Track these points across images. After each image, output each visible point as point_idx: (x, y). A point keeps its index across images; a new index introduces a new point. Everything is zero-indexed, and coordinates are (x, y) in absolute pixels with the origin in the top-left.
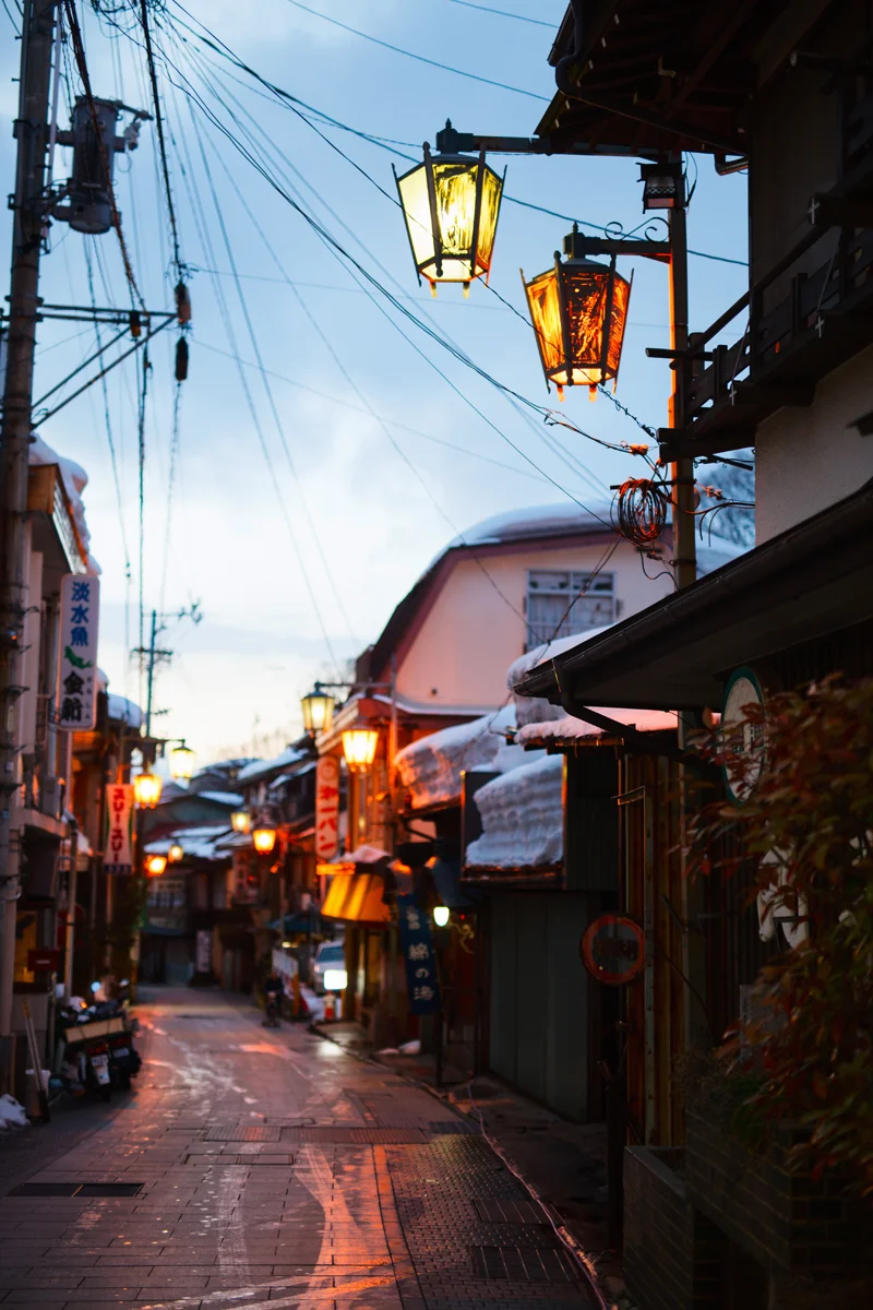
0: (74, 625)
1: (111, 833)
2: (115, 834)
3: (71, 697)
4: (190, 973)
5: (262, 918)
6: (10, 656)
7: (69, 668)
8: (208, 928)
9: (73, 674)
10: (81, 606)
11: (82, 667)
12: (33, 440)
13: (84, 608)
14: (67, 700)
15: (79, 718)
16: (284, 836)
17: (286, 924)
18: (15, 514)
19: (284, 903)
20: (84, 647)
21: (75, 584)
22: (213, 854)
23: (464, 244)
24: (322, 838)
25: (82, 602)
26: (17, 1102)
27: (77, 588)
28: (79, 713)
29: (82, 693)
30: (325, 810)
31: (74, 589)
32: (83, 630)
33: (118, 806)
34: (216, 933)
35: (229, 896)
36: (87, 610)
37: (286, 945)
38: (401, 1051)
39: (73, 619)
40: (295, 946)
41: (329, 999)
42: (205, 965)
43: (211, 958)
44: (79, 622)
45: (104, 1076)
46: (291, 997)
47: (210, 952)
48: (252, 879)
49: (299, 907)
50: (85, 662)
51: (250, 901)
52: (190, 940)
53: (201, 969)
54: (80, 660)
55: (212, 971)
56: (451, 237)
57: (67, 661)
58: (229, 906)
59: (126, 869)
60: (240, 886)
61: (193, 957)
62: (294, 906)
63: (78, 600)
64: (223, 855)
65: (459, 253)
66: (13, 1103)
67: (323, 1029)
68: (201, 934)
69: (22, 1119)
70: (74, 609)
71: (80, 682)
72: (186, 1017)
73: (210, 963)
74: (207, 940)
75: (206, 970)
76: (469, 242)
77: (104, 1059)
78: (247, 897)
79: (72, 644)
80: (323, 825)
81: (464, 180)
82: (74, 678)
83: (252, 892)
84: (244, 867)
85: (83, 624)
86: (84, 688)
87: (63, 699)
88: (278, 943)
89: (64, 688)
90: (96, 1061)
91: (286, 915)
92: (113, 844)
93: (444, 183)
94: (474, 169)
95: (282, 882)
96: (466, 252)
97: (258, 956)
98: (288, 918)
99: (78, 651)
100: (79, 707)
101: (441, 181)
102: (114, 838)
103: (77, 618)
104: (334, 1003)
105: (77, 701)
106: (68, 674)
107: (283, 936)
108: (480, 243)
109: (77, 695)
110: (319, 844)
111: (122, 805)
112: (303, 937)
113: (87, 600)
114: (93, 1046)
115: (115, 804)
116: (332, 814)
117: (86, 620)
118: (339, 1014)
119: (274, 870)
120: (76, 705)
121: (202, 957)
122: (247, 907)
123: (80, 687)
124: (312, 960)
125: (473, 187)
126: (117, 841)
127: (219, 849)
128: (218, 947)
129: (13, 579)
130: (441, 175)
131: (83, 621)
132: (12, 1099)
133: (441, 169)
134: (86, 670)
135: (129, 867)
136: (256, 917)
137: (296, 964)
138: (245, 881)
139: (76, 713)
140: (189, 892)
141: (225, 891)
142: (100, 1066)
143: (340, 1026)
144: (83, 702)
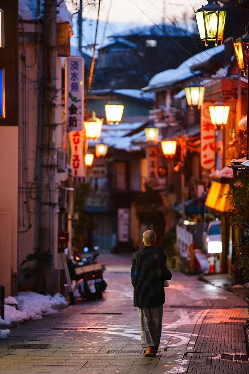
0: (72, 82)
1: (72, 158)
2: (75, 158)
3: (72, 116)
4: (113, 243)
5: (170, 200)
6: (53, 110)
7: (71, 102)
8: (127, 206)
9: (72, 105)
10: (75, 72)
11: (77, 102)
12: (58, 12)
13: (76, 73)
14: (70, 118)
15: (76, 126)
16: (183, 144)
17: (186, 207)
18: (52, 48)
19: (185, 190)
20: (77, 92)
21: (72, 62)
22: (130, 146)
23: (214, 34)
24: (205, 156)
25: (75, 70)
26: (62, 296)
27: (73, 63)
28: (76, 123)
29: (77, 114)
30: (207, 138)
31: (72, 64)
32: (76, 83)
33: (76, 141)
34: (134, 210)
35: (144, 181)
36: (78, 74)
37: (186, 223)
38: (245, 287)
39: (71, 79)
40: (193, 223)
41: (212, 259)
42: (125, 236)
43: (130, 230)
44: (74, 80)
45: (93, 289)
46: (189, 259)
47: (129, 225)
48: (161, 170)
49: (195, 195)
50: (78, 99)
51: (159, 188)
52: (113, 216)
53: (122, 239)
54: (76, 98)
55: (131, 240)
56: (210, 32)
57: (70, 99)
58: (143, 189)
59: (82, 180)
60: (152, 175)
61: (115, 230)
62: (192, 194)
63: (74, 69)
64: (137, 148)
65: (212, 37)
66: (61, 297)
67: (206, 278)
68: (121, 211)
69: (66, 303)
70: (72, 74)
71: (76, 109)
72: (116, 273)
73: (129, 235)
74: (126, 216)
75: (126, 240)
76: (215, 34)
77: (93, 282)
78: (157, 185)
79: (72, 91)
80: (205, 148)
81: (214, 15)
82: (73, 107)
83: (162, 181)
84: (155, 159)
85: (76, 81)
86: (78, 112)
87: (68, 117)
88: (181, 220)
89: (69, 112)
90: (89, 282)
91: (186, 200)
92: (74, 164)
93: (208, 16)
94: (217, 12)
95: (183, 177)
96: (214, 37)
97: (167, 229)
98: (187, 203)
99: (74, 94)
100: (76, 121)
101: (207, 16)
102: (74, 160)
103: (73, 79)
104: (215, 262)
105: (75, 118)
106: (70, 105)
107: (185, 216)
108: (219, 33)
109: (74, 115)
110: (203, 160)
111: (78, 140)
112: (199, 216)
113: (78, 69)
114: (87, 276)
115: (74, 140)
116: (212, 140)
117: (78, 79)
118: (218, 269)
119: (176, 169)
120: (74, 120)
121: (123, 229)
122: (158, 192)
123: (76, 111)
124: (204, 233)
125: (217, 17)
126: (76, 162)
127: (133, 143)
128: (135, 222)
129: (53, 77)
130: (207, 14)
131: (76, 79)
132: (60, 295)
133: (207, 12)
134: (79, 103)
135: (84, 178)
136: (164, 199)
137: (191, 236)
138: (155, 170)
139: (74, 123)
140: (111, 177)
141: (140, 177)
142: (91, 285)
143: (217, 276)
144: (78, 118)
